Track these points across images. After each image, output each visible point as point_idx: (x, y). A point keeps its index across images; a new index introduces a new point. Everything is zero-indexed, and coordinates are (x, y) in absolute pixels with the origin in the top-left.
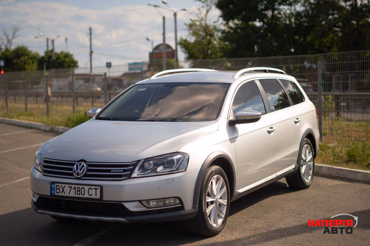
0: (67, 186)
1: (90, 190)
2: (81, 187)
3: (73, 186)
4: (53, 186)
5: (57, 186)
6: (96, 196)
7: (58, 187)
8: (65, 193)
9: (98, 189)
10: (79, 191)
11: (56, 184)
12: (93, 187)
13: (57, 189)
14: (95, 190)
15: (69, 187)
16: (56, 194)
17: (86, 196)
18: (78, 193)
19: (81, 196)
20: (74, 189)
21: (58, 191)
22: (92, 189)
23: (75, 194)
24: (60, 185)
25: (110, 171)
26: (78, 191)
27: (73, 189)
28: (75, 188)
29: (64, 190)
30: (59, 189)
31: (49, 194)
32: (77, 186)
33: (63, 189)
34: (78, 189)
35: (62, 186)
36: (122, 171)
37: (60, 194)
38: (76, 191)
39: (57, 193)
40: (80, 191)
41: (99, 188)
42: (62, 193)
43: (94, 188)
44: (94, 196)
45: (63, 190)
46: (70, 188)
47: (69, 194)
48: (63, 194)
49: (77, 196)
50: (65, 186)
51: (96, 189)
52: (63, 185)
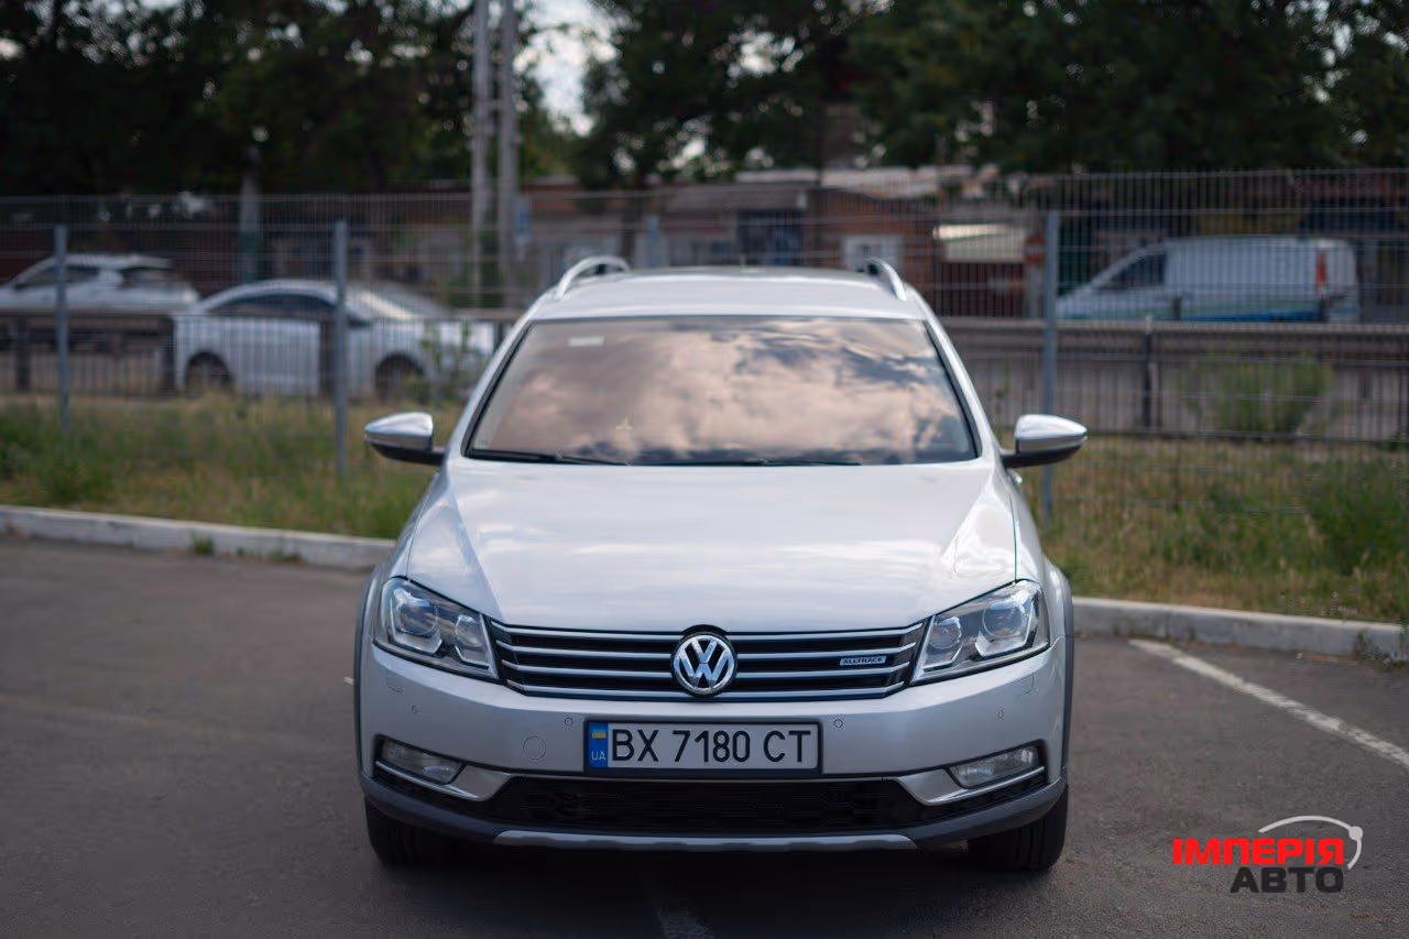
0: (665, 730)
1: (775, 738)
2: (731, 730)
3: (696, 731)
4: (597, 734)
5: (615, 732)
6: (800, 759)
7: (622, 738)
8: (656, 759)
9: (808, 733)
10: (724, 746)
11: (612, 727)
12: (784, 730)
13: (616, 743)
14: (796, 737)
15: (676, 733)
16: (612, 764)
17: (758, 761)
18: (721, 753)
19: (731, 764)
20: (702, 740)
21: (623, 751)
22: (782, 737)
23: (706, 760)
24: (633, 729)
25: (833, 663)
26: (718, 746)
27: (698, 740)
28: (705, 735)
29: (653, 746)
30: (628, 743)
31: (579, 767)
32: (712, 730)
33: (648, 743)
34: (721, 740)
35: (641, 732)
36: (883, 660)
37: (633, 763)
38: (712, 746)
39: (616, 758)
40: (730, 746)
41: (813, 729)
42: (640, 759)
43: (792, 733)
44: (790, 762)
45: (648, 748)
46: (682, 737)
47: (677, 759)
48: (648, 763)
49: (713, 764)
50: (655, 733)
51: (800, 734)
52: (648, 730)
